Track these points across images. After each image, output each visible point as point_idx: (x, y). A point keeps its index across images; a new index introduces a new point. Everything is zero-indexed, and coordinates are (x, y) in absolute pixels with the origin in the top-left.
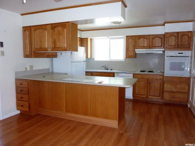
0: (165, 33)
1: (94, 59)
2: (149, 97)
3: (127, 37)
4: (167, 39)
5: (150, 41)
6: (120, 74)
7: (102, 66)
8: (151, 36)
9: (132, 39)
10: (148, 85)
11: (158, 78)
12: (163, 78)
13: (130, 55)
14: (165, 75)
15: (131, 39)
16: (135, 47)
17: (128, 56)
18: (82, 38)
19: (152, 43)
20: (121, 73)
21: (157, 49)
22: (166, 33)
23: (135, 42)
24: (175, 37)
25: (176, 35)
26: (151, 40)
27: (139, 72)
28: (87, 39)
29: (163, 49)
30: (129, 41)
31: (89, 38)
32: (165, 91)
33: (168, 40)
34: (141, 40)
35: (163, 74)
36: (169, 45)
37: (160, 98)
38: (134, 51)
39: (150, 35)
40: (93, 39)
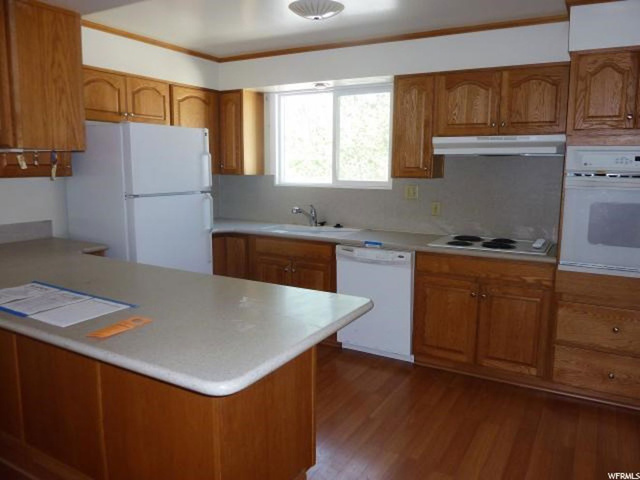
0: (571, 53)
1: (273, 177)
2: (486, 363)
3: (398, 79)
4: (581, 85)
5: (501, 99)
6: (357, 252)
7: (299, 211)
8: (506, 74)
9: (420, 93)
10: (479, 309)
11: (530, 279)
12: (554, 281)
13: (411, 162)
14: (560, 268)
15: (415, 92)
16: (433, 128)
17: (400, 169)
18: (220, 89)
19: (510, 109)
20: (362, 245)
21: (533, 138)
22: (578, 56)
23: (433, 106)
24: (621, 71)
25: (626, 63)
26: (505, 92)
27: (440, 246)
28: (239, 92)
29: (561, 138)
30: (408, 97)
31: (244, 90)
32: (561, 343)
33: (586, 89)
34: (460, 93)
35: (553, 260)
36: (592, 112)
37: (533, 371)
38: (428, 146)
39: (499, 70)
40: (267, 93)
